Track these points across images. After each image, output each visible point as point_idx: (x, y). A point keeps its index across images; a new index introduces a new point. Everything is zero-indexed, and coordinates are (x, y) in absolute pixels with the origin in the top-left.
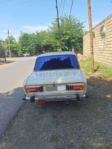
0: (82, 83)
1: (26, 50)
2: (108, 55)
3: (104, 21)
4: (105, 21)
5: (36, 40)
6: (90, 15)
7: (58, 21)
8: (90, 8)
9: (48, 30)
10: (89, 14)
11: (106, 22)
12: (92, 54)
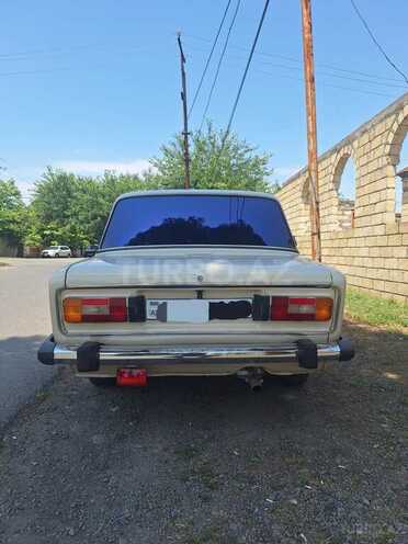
0: (328, 287)
1: (55, 232)
2: (364, 252)
3: (349, 141)
4: (353, 140)
5: (101, 200)
6: (311, 101)
7: (185, 145)
8: (312, 80)
9: (145, 175)
10: (307, 97)
11: (356, 144)
12: (316, 237)
